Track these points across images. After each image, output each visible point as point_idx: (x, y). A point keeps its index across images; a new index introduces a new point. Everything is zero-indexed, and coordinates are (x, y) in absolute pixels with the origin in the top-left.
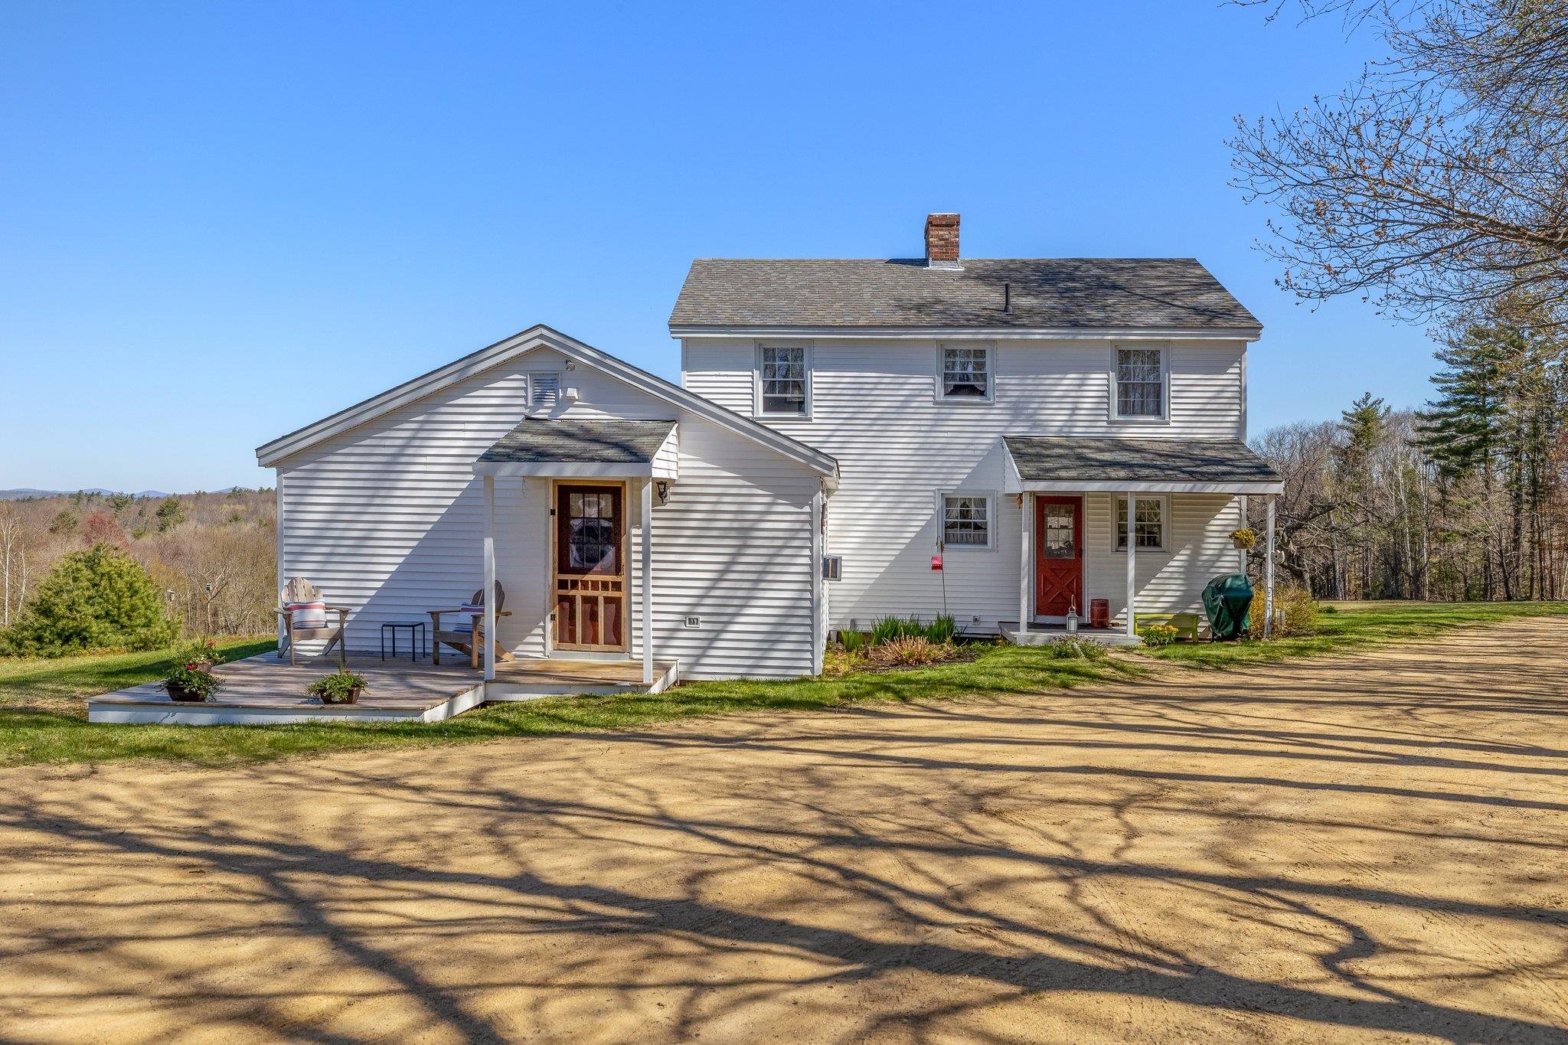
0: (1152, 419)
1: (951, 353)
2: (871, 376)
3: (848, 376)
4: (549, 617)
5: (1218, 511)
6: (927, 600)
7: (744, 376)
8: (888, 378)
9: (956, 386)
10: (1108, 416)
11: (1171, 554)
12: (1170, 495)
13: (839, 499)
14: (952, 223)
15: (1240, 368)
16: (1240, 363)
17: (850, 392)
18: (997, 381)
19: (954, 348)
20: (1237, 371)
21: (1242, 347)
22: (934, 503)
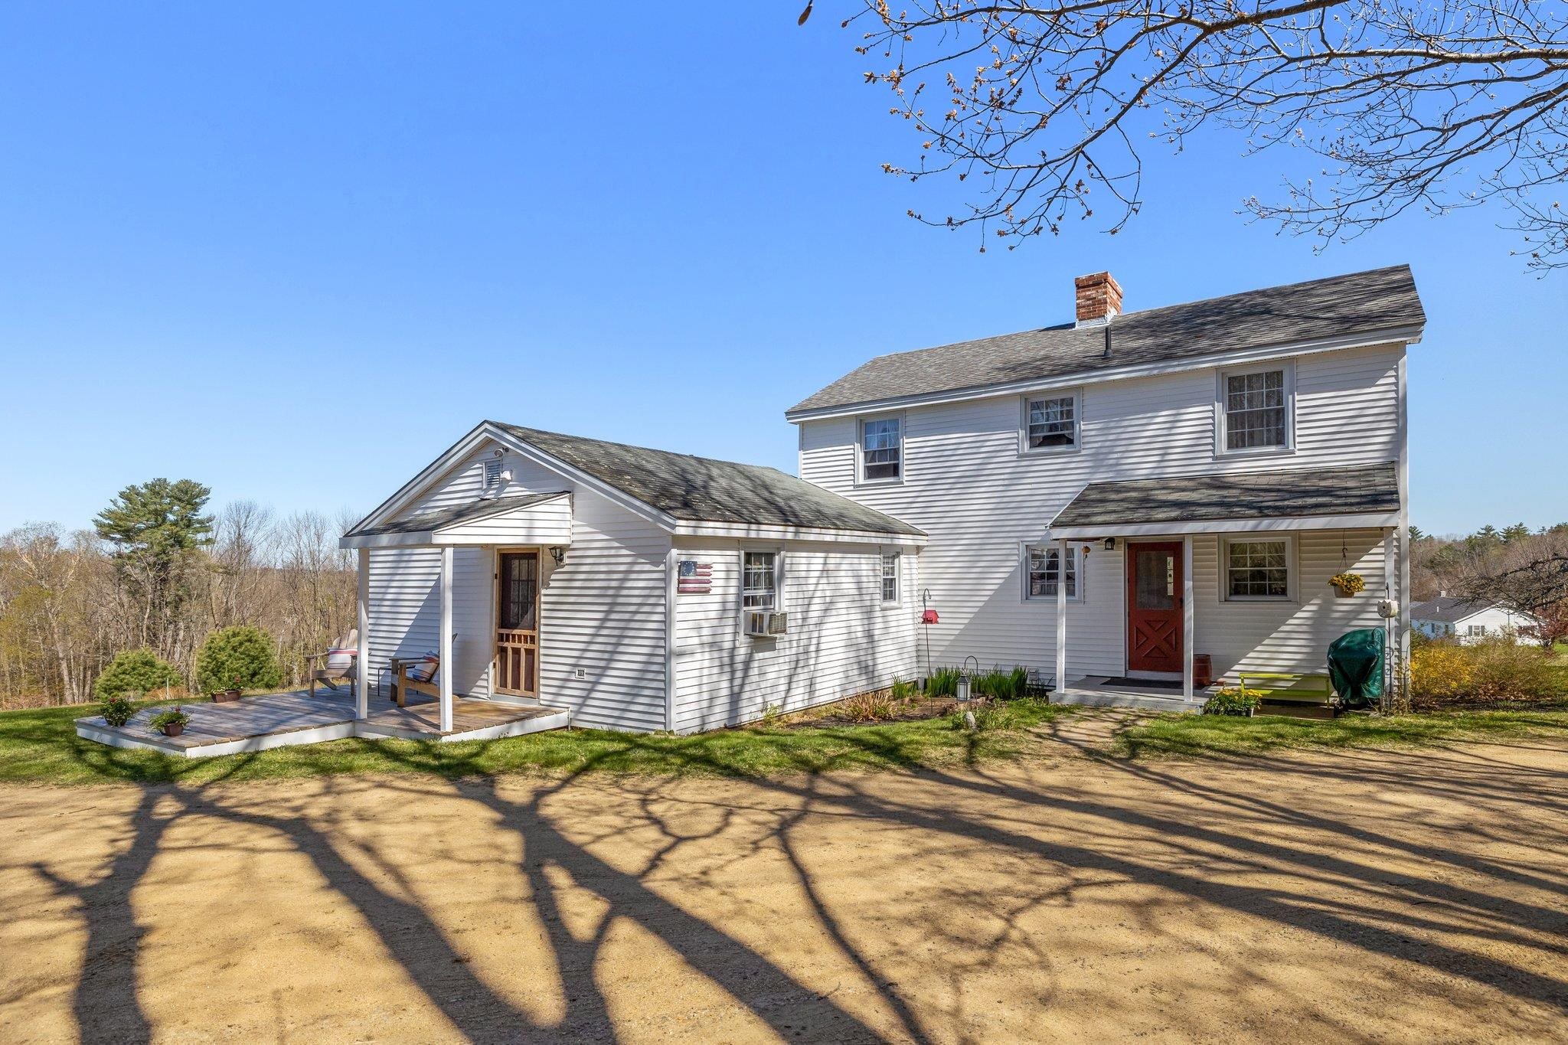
0: (1273, 449)
1: (1036, 406)
2: (954, 437)
3: (934, 440)
4: (491, 664)
5: (1366, 552)
6: (1008, 651)
7: (845, 450)
8: (969, 437)
9: (1045, 438)
10: (1213, 451)
11: (1299, 605)
12: (1297, 534)
13: (927, 554)
14: (1099, 282)
15: (1397, 377)
16: (1396, 370)
17: (935, 454)
18: (1083, 427)
19: (1040, 399)
20: (1393, 380)
21: (1399, 350)
22: (1018, 555)
